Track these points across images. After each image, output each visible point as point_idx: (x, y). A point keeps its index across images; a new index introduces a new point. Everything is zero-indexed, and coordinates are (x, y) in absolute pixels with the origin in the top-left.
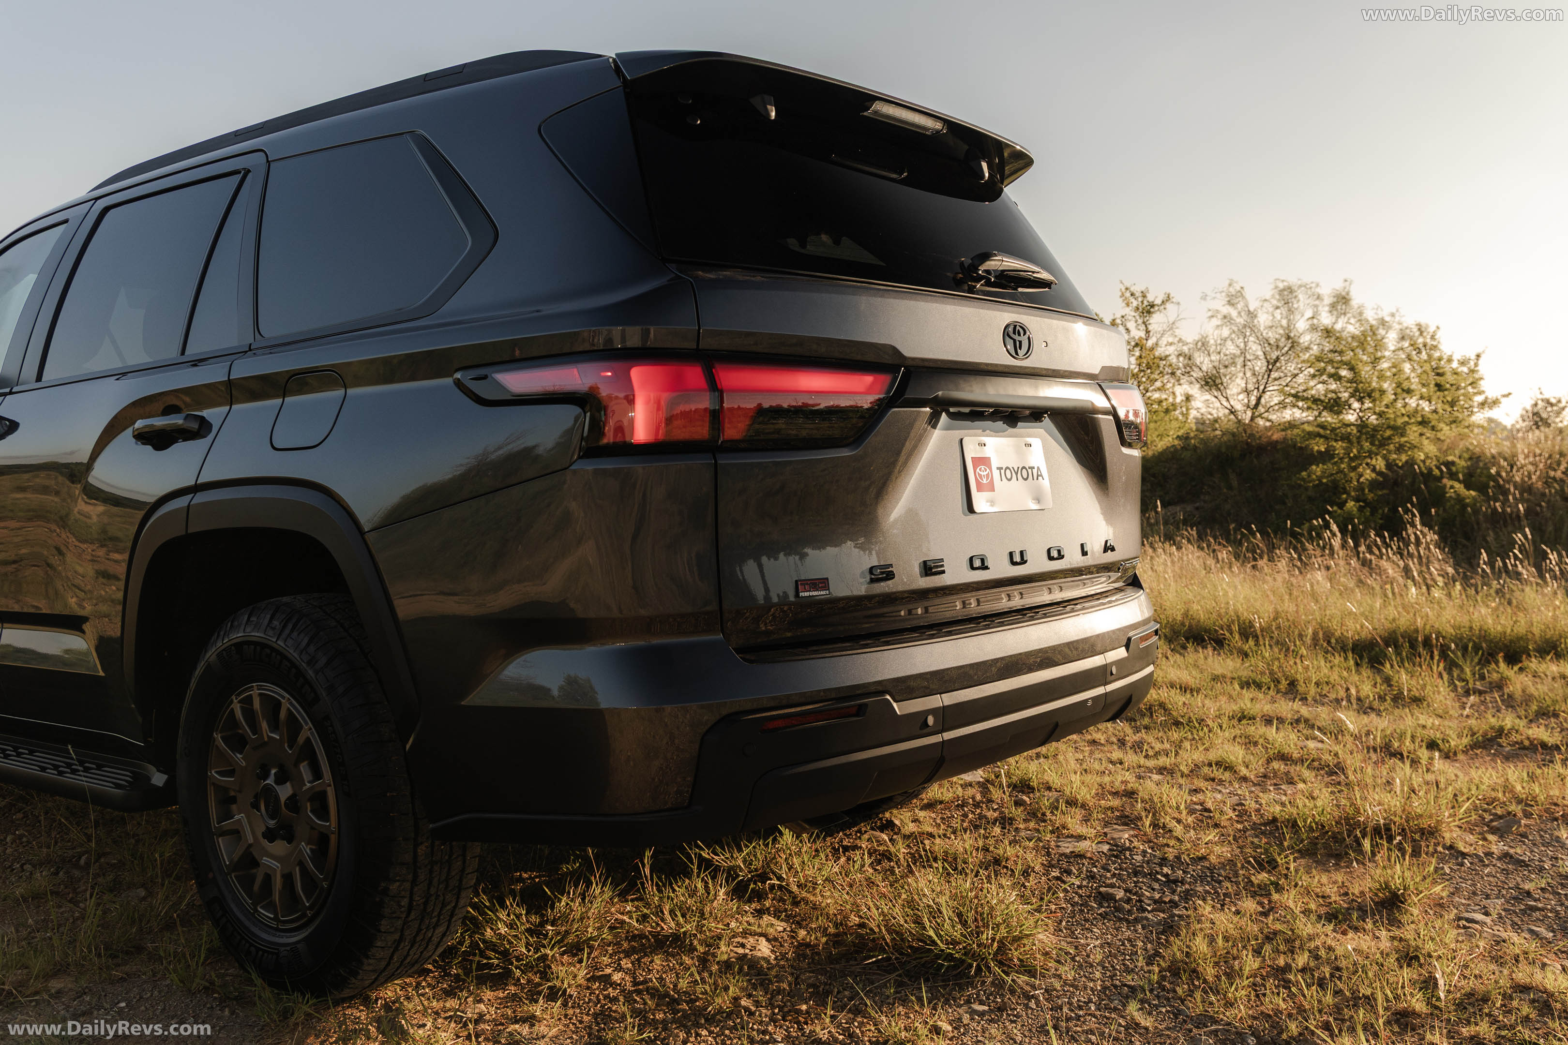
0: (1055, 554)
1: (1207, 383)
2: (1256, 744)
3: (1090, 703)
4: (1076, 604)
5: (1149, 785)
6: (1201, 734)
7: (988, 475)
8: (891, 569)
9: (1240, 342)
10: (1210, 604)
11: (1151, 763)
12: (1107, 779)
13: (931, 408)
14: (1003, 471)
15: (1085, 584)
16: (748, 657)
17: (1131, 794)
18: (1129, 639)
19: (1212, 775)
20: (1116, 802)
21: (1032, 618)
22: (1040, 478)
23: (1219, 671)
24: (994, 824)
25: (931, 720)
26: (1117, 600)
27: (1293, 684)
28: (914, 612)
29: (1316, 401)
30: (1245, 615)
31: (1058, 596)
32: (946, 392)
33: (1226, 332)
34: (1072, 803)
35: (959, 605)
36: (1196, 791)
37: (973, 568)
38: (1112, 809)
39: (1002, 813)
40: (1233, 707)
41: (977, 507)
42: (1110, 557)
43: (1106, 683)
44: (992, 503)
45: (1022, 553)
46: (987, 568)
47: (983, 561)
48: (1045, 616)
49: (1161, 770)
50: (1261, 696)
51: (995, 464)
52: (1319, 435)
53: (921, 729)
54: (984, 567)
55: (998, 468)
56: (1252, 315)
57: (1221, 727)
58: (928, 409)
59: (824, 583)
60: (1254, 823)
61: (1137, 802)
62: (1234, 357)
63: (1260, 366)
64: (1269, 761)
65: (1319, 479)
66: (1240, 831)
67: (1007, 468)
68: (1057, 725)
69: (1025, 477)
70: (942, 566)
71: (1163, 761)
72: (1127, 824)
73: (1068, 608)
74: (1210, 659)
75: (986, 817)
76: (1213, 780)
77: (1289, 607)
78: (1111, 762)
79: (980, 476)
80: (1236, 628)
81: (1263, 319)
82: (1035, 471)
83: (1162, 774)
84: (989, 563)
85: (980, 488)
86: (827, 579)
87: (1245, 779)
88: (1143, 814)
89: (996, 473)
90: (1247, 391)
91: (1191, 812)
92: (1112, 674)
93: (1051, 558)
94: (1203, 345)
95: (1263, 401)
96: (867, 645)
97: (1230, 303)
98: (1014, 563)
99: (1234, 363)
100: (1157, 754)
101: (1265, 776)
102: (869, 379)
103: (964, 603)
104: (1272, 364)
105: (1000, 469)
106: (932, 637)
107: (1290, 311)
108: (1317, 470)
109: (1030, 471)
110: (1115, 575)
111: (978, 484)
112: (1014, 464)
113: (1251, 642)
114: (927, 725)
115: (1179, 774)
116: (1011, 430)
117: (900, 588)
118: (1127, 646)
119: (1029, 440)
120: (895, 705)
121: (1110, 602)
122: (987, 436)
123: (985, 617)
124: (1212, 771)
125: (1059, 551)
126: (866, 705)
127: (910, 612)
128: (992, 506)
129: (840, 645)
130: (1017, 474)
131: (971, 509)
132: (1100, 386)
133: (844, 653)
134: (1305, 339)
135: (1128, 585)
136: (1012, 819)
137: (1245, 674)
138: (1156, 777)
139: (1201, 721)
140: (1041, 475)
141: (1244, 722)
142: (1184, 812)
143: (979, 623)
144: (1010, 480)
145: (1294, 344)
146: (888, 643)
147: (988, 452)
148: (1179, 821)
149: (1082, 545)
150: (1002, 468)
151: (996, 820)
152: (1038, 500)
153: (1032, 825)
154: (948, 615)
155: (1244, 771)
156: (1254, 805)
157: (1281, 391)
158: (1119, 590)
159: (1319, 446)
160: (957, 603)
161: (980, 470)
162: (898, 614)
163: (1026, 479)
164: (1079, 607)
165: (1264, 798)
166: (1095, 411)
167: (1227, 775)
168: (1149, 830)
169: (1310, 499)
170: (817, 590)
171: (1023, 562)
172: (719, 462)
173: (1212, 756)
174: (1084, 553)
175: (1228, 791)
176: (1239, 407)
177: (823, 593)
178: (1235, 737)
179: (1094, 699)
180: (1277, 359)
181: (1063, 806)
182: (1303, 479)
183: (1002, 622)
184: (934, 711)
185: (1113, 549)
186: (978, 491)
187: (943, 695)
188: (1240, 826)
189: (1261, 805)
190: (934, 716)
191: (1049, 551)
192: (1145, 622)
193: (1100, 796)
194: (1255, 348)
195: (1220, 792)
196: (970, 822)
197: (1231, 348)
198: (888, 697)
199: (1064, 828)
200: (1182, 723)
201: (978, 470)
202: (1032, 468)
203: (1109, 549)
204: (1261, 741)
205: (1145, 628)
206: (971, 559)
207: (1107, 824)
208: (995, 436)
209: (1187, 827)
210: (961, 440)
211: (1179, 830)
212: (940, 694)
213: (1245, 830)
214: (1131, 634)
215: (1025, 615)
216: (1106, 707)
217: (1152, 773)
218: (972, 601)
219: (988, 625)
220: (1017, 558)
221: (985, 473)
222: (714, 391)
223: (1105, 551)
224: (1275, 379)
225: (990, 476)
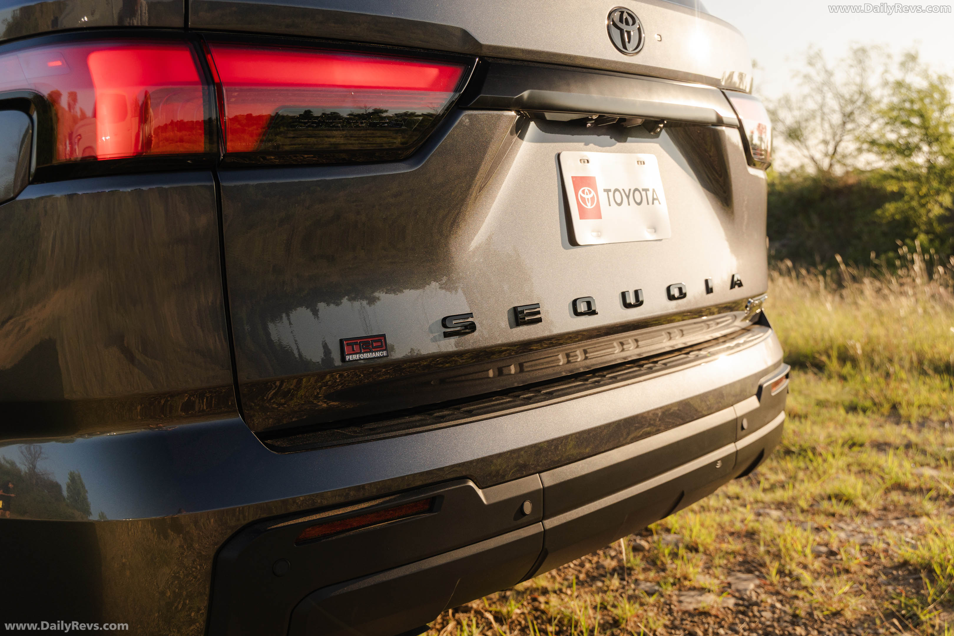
0: (675, 292)
1: (790, 136)
2: (870, 472)
3: (719, 466)
4: (700, 350)
5: (769, 522)
6: (815, 464)
7: (593, 199)
8: (470, 319)
9: (819, 98)
10: (807, 331)
11: (768, 497)
12: (726, 518)
13: (518, 112)
14: (611, 194)
15: (709, 326)
16: (278, 443)
17: (751, 535)
18: (760, 388)
19: (832, 510)
20: (735, 545)
21: (650, 370)
22: (655, 202)
23: (822, 396)
24: (612, 575)
25: (528, 507)
26: (745, 342)
27: (895, 407)
28: (505, 371)
29: (889, 145)
30: (840, 341)
31: (679, 342)
32: (536, 91)
33: (806, 89)
34: (693, 548)
35: (562, 360)
36: (818, 530)
37: (577, 314)
38: (734, 553)
39: (620, 561)
40: (842, 434)
41: (580, 238)
42: (737, 294)
43: (736, 440)
44: (599, 233)
45: (636, 293)
46: (594, 313)
47: (589, 304)
48: (666, 366)
49: (780, 505)
50: (867, 421)
51: (601, 185)
52: (892, 177)
53: (516, 519)
54: (591, 312)
55: (605, 190)
56: (830, 74)
57: (834, 456)
58: (513, 113)
59: (380, 341)
60: (885, 567)
61: (759, 544)
62: (814, 111)
63: (837, 118)
64: (887, 491)
65: (893, 215)
66: (871, 577)
67: (616, 190)
68: (682, 495)
69: (638, 200)
70: (538, 313)
71: (780, 495)
72: (749, 571)
73: (692, 355)
74: (812, 383)
75: (603, 567)
76: (833, 515)
77: (878, 331)
78: (729, 497)
79: (583, 199)
80: (834, 354)
81: (839, 78)
82: (650, 194)
83: (780, 509)
84: (596, 306)
85: (583, 214)
86: (384, 336)
87: (865, 513)
88: (767, 559)
89: (603, 197)
90: (826, 142)
91: (818, 555)
92: (743, 428)
93: (671, 297)
94: (786, 102)
95: (839, 149)
96: (443, 417)
97: (811, 64)
98: (627, 305)
99: (814, 117)
100: (772, 488)
101: (885, 509)
102: (432, 72)
103: (568, 356)
104: (848, 117)
105: (608, 191)
106: (528, 401)
107: (864, 70)
108: (891, 208)
109: (644, 193)
110: (743, 314)
111: (581, 209)
112: (626, 185)
113: (849, 365)
114: (523, 514)
115: (798, 510)
116: (619, 145)
117: (483, 344)
118: (759, 395)
119: (642, 157)
120: (480, 492)
121: (738, 345)
122: (590, 150)
123: (594, 372)
124: (832, 506)
125: (680, 289)
126: (441, 497)
127: (500, 372)
128: (599, 236)
129: (407, 419)
130: (628, 197)
131: (573, 241)
132: (723, 93)
133: (411, 430)
134: (876, 94)
135: (755, 323)
136: (630, 569)
137: (847, 398)
138: (775, 514)
139: (813, 450)
140: (657, 199)
141: (856, 449)
142: (810, 557)
143: (587, 380)
144: (619, 205)
145: (867, 99)
146: (470, 413)
147: (590, 171)
148: (805, 567)
149: (707, 282)
150: (610, 190)
151: (614, 570)
152: (655, 229)
153: (652, 575)
154: (548, 373)
155: (863, 505)
156: (882, 546)
157: (857, 139)
158: (746, 330)
159: (892, 187)
160: (560, 357)
161: (583, 192)
162: (481, 375)
163: (639, 204)
164: (703, 353)
165: (891, 535)
166: (720, 122)
167: (847, 510)
168: (775, 578)
169: (884, 234)
170: (371, 351)
171: (639, 303)
172: (223, 184)
173: (830, 488)
174: (709, 290)
175: (850, 528)
176: (818, 156)
177: (378, 354)
178: (849, 465)
179: (724, 460)
180: (852, 113)
181: (682, 551)
182: (877, 216)
183: (615, 377)
184: (530, 496)
185: (740, 285)
186: (581, 218)
187: (542, 474)
188: (870, 571)
189: (888, 544)
190: (532, 502)
191: (668, 289)
192: (776, 366)
193: (720, 538)
194: (833, 103)
195: (842, 529)
196: (587, 574)
197: (811, 105)
198: (471, 484)
199: (685, 578)
200: (793, 452)
201: (580, 192)
202: (646, 190)
203: (736, 284)
204: (875, 469)
205: (776, 372)
206: (574, 303)
207: (730, 572)
208: (601, 151)
209: (817, 575)
210: (558, 156)
211: (807, 578)
212: (539, 472)
213: (875, 577)
214: (762, 380)
215: (642, 366)
216: (736, 466)
217: (770, 508)
218: (578, 353)
219: (598, 382)
220: (631, 299)
221: (589, 196)
222: (208, 84)
223: (732, 286)
224: (850, 131)
225: (595, 200)
